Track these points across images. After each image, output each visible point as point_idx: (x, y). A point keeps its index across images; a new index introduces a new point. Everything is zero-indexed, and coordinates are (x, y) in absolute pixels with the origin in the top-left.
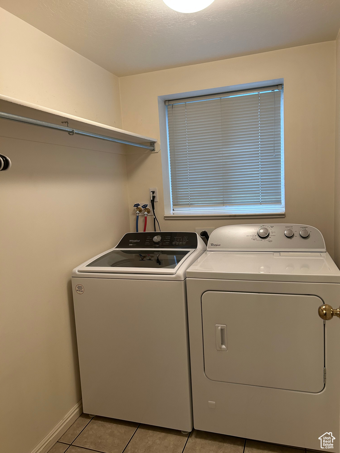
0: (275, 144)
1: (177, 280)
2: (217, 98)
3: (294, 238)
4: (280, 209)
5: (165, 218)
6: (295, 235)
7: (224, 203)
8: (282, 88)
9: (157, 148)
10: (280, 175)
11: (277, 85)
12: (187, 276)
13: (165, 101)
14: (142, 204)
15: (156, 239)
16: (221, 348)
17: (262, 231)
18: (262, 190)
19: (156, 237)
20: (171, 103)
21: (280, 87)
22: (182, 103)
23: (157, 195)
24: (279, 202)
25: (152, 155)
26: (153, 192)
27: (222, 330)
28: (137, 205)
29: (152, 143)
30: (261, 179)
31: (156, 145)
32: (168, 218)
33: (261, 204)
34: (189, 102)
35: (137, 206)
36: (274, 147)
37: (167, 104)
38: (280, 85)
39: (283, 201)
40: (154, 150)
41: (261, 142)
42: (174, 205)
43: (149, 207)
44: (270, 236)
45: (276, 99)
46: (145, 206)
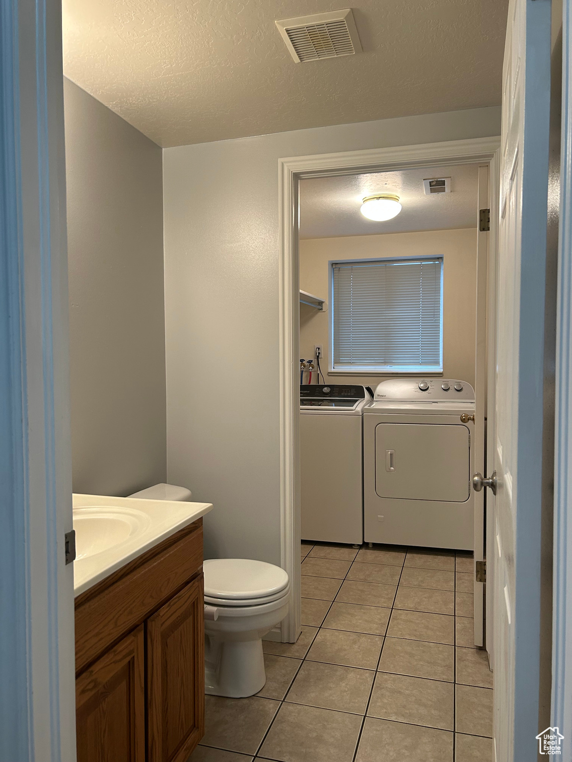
0: (435, 309)
1: (356, 414)
2: (383, 264)
3: (450, 390)
4: (439, 369)
5: (329, 374)
6: (451, 388)
7: (385, 363)
8: (442, 260)
9: (325, 307)
10: (439, 338)
11: (438, 258)
12: (364, 412)
13: (332, 264)
14: (307, 359)
15: (326, 390)
16: (390, 469)
17: (422, 385)
18: (422, 352)
19: (326, 388)
20: (338, 266)
21: (440, 260)
22: (349, 267)
23: (322, 351)
24: (437, 363)
25: (320, 314)
26: (319, 349)
27: (391, 454)
28: (302, 361)
29: (321, 303)
30: (421, 341)
31: (324, 304)
32: (331, 374)
33: (421, 364)
34: (355, 266)
35: (310, 363)
36: (434, 312)
37: (334, 267)
38: (440, 258)
39: (441, 363)
40: (321, 309)
41: (422, 302)
42: (335, 363)
43: (314, 363)
44: (429, 389)
45: (437, 269)
46: (310, 362)
